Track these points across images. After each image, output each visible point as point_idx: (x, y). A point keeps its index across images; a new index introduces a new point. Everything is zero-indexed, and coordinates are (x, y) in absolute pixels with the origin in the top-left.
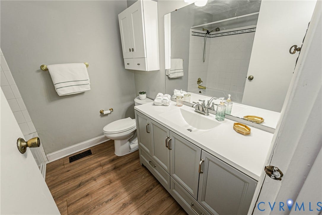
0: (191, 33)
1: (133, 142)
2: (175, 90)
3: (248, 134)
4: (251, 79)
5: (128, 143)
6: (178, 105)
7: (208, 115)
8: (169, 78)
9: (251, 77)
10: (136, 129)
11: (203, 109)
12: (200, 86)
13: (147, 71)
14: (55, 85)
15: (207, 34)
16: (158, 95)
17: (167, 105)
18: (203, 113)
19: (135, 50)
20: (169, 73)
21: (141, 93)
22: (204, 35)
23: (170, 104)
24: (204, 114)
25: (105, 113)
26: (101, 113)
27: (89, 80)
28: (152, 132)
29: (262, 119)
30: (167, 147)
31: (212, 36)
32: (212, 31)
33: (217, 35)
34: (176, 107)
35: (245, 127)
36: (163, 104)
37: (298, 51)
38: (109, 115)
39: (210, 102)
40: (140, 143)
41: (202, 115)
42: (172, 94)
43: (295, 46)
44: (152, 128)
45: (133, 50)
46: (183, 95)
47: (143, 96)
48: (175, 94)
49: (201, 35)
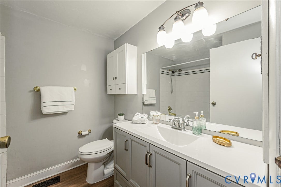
0: (160, 72)
1: (107, 166)
2: (151, 111)
3: (229, 146)
4: (214, 104)
5: (102, 166)
6: (155, 123)
7: (185, 130)
8: (144, 105)
9: (214, 103)
10: (113, 150)
11: (179, 125)
12: (171, 113)
13: (127, 94)
14: (42, 104)
15: (172, 73)
16: (136, 114)
17: (145, 123)
18: (180, 128)
19: (117, 78)
20: (144, 100)
21: (120, 115)
22: (170, 74)
23: (147, 122)
24: (181, 130)
25: (83, 133)
26: (80, 134)
27: (74, 101)
28: (130, 149)
29: (237, 133)
30: (147, 164)
31: (176, 75)
32: (176, 72)
33: (180, 74)
34: (153, 125)
35: (224, 140)
36: (141, 122)
37: (259, 56)
38: (86, 136)
39: (184, 119)
40: (116, 165)
41: (180, 131)
42: (149, 114)
43: (255, 54)
44: (130, 145)
45: (116, 78)
46: (158, 114)
47: (122, 117)
48: (151, 114)
49: (168, 73)
